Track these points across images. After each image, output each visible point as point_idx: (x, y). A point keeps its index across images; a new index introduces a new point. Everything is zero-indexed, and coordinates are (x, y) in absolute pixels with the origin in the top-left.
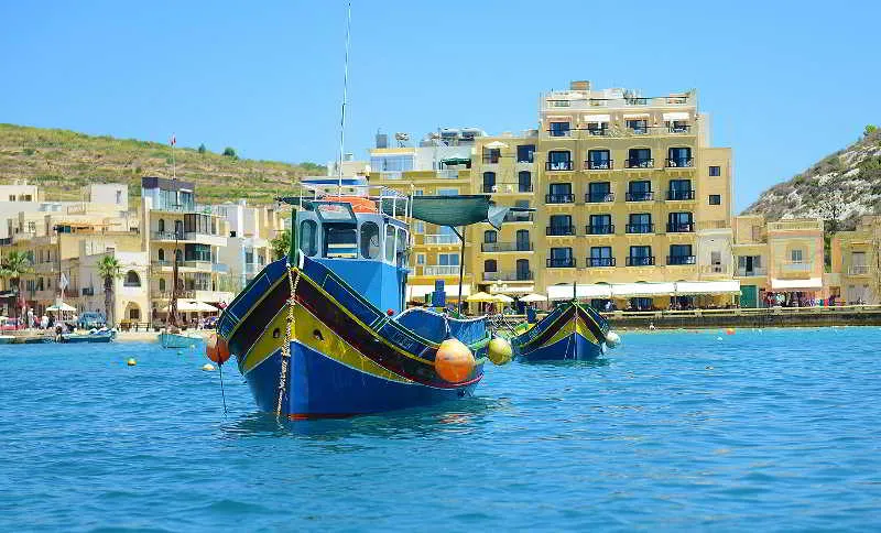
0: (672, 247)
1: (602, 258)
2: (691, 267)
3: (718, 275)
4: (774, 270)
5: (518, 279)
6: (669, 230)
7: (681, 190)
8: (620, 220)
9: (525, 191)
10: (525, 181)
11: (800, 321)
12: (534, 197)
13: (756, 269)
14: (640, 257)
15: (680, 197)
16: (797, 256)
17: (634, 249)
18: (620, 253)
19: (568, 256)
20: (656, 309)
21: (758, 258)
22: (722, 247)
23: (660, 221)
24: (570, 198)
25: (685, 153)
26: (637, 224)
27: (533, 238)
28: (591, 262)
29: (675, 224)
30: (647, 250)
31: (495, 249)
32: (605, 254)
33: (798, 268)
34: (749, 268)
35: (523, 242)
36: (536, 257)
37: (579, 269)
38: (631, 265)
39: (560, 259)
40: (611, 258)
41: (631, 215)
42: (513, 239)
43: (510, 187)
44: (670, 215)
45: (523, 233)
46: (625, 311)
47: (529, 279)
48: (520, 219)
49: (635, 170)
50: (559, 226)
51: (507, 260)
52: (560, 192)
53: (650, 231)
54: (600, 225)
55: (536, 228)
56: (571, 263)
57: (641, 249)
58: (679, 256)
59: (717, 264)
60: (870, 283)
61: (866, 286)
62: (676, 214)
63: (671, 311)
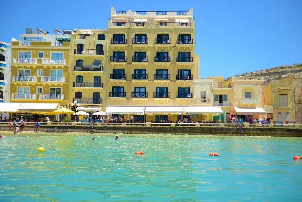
0: (179, 88)
1: (140, 93)
2: (190, 99)
3: (205, 104)
4: (236, 103)
5: (94, 103)
6: (178, 79)
7: (185, 57)
8: (151, 73)
9: (100, 54)
10: (100, 49)
11: (260, 132)
12: (104, 58)
13: (224, 102)
14: (161, 93)
15: (184, 60)
16: (248, 95)
17: (158, 89)
18: (151, 90)
19: (122, 91)
20: (171, 122)
21: (226, 96)
22: (206, 89)
23: (173, 73)
24: (124, 59)
25: (187, 37)
26: (160, 74)
27: (103, 80)
28: (134, 95)
29: (181, 75)
30: (165, 89)
31: (81, 86)
32: (142, 90)
33: (249, 102)
34: (221, 102)
35: (97, 82)
36: (104, 91)
37: (127, 99)
38: (156, 97)
39: (117, 92)
40: (145, 93)
41: (157, 70)
42: (92, 80)
43: (91, 52)
44: (179, 70)
45: (97, 78)
46: (152, 122)
47: (99, 103)
48: (96, 69)
49: (160, 45)
50: (118, 74)
51: (88, 92)
52: (119, 56)
53: (167, 78)
54: (140, 74)
55: (104, 75)
56: (123, 95)
57: (162, 88)
58: (184, 93)
59: (204, 98)
60: (290, 111)
61: (288, 113)
62: (181, 71)
63: (181, 123)
